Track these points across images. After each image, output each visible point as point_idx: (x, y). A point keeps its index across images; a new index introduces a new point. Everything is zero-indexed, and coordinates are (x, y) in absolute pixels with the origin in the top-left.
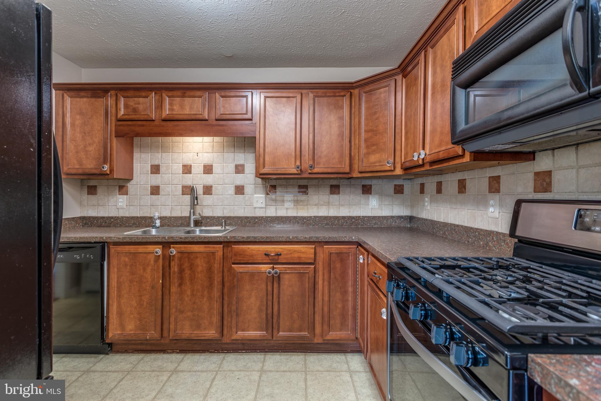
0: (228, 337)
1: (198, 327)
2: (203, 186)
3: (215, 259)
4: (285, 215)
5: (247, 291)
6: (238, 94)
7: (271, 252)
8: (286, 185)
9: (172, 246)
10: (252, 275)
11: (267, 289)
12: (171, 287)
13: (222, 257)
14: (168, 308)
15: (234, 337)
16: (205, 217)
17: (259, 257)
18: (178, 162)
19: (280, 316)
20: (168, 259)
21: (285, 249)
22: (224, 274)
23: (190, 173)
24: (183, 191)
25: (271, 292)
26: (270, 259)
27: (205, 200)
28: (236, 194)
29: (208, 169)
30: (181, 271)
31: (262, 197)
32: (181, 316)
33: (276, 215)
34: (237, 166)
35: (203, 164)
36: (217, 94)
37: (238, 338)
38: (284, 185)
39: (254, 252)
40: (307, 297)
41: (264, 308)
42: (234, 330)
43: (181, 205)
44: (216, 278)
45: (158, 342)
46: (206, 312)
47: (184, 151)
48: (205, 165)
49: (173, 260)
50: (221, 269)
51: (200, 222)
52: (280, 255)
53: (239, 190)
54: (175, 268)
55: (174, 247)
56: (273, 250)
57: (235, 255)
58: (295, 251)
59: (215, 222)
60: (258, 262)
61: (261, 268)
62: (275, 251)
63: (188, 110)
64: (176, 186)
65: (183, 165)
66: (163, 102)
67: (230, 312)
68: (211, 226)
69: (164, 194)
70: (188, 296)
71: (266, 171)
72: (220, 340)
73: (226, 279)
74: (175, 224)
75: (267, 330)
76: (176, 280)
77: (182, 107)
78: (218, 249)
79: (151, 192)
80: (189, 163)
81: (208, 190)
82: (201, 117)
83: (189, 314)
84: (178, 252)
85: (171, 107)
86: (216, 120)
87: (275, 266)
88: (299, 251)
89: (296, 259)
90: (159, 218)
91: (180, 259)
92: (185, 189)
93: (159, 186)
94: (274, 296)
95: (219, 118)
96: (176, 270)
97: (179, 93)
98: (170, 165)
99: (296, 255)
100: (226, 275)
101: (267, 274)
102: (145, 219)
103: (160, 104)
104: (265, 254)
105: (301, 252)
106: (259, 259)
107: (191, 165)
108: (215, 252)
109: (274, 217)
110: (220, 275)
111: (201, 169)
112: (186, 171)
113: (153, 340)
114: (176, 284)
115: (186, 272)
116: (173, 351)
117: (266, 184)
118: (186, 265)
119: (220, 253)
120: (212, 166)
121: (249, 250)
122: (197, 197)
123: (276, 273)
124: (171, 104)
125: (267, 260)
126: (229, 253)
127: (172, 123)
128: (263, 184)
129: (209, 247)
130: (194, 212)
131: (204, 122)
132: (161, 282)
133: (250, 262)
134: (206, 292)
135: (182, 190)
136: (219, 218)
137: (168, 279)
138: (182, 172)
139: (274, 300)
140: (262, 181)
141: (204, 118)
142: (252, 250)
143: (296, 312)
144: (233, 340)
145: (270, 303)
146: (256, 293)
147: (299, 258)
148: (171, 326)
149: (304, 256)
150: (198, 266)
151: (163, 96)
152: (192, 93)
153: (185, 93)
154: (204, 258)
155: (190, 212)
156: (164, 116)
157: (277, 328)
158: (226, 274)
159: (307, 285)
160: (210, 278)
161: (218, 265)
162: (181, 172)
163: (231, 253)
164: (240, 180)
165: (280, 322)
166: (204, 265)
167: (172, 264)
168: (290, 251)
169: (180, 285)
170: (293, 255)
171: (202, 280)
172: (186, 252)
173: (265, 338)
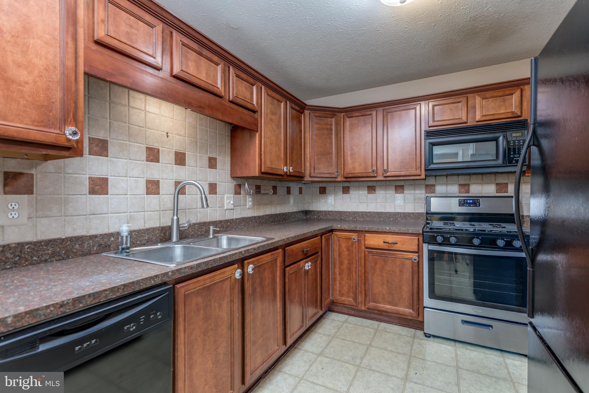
1: (267, 351)
2: (175, 181)
4: (247, 216)
5: (294, 291)
9: (245, 261)
10: (296, 273)
17: (300, 255)
18: (139, 142)
19: (308, 305)
23: (158, 161)
24: (147, 188)
26: (304, 255)
28: (210, 193)
29: (180, 159)
30: (254, 291)
31: (232, 197)
32: (254, 348)
34: (210, 159)
35: (174, 151)
36: (231, 69)
39: (297, 251)
42: (289, 335)
46: (272, 330)
47: (148, 125)
48: (177, 152)
49: (248, 280)
53: (213, 189)
55: (249, 263)
56: (305, 245)
57: (288, 257)
63: (204, 75)
64: (136, 180)
65: (147, 148)
66: (174, 47)
69: (117, 192)
70: (259, 320)
71: (267, 169)
74: (138, 242)
78: (279, 255)
79: (89, 188)
80: (156, 146)
82: (218, 91)
83: (260, 341)
85: (185, 62)
86: (229, 101)
87: (306, 260)
88: (315, 243)
92: (150, 185)
93: (107, 178)
94: (306, 287)
95: (234, 100)
97: (195, 45)
98: (126, 144)
102: (81, 241)
104: (302, 251)
106: (300, 257)
107: (159, 149)
108: (277, 258)
109: (241, 218)
111: (172, 157)
112: (151, 158)
117: (234, 183)
118: (257, 282)
120: (184, 154)
121: (295, 249)
124: (185, 57)
128: (231, 183)
129: (274, 254)
131: (218, 99)
133: (295, 261)
134: (271, 307)
135: (147, 186)
138: (147, 158)
139: (306, 291)
141: (221, 94)
143: (314, 297)
146: (298, 290)
147: (315, 248)
149: (317, 246)
150: (265, 279)
151: (175, 37)
153: (202, 50)
154: (270, 268)
156: (177, 70)
157: (307, 316)
160: (274, 289)
162: (144, 158)
164: (213, 176)
168: (312, 244)
172: (258, 266)
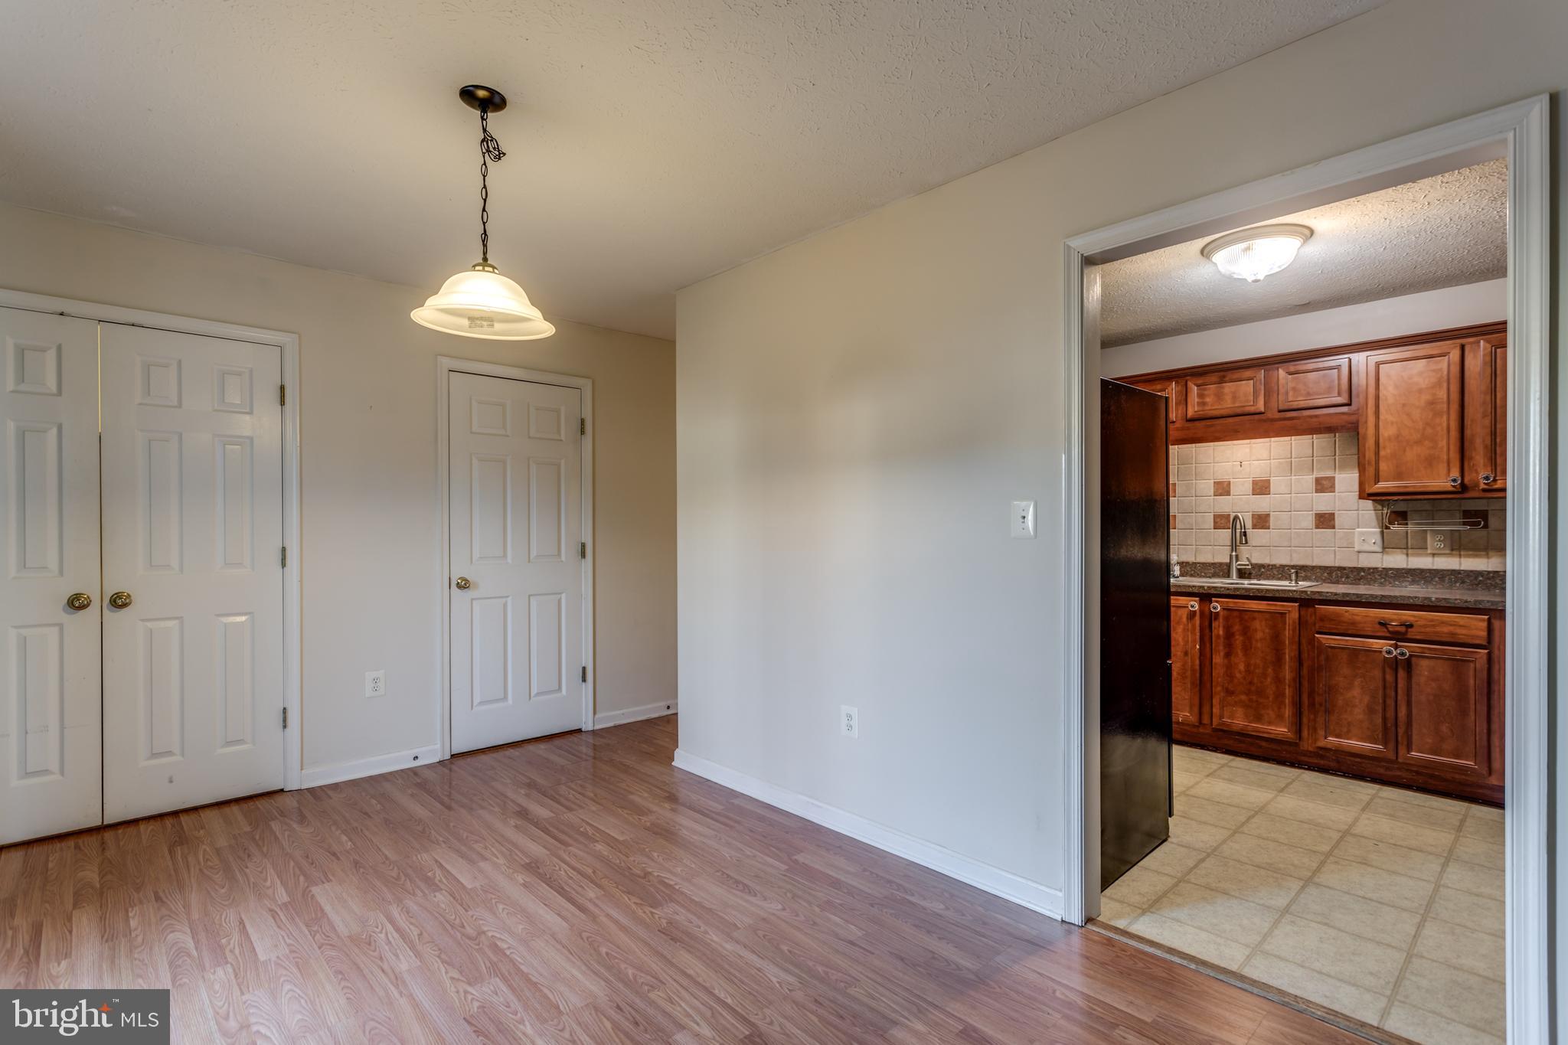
0: (1310, 741)
1: (1259, 718)
2: (1253, 515)
3: (1285, 624)
4: (1430, 567)
5: (1345, 677)
6: (1321, 365)
7: (1393, 620)
8: (1432, 511)
9: (1213, 599)
10: (1354, 653)
11: (1384, 680)
12: (1214, 656)
13: (1297, 621)
14: (1208, 685)
15: (1321, 743)
16: (1256, 564)
17: (1368, 627)
18: (1206, 478)
19: (1411, 726)
20: (1209, 618)
21: (1420, 617)
22: (1302, 647)
23: (1228, 494)
24: (1215, 522)
25: (1394, 685)
26: (1389, 632)
27: (1256, 536)
28: (1317, 527)
29: (1261, 488)
30: (1229, 635)
31: (1374, 533)
32: (1230, 698)
33: (1407, 565)
34: (1318, 481)
35: (1251, 479)
36: (1281, 371)
37: (1329, 746)
38: (1426, 511)
39: (1358, 618)
40: (1472, 702)
41: (1379, 708)
42: (1322, 733)
43: (1212, 544)
44: (1287, 651)
45: (1195, 730)
46: (1271, 699)
47: (1217, 459)
48: (1256, 480)
49: (1216, 619)
50: (1297, 639)
51: (1248, 572)
52: (1411, 626)
53: (1325, 520)
54: (1219, 629)
55: (1217, 602)
56: (1395, 617)
57: (1322, 620)
58: (1443, 623)
59: (1276, 573)
60: (1365, 633)
61: (1372, 644)
62: (1400, 620)
63: (1229, 401)
64: (1203, 515)
65: (1215, 482)
66: (1189, 394)
67: (1312, 705)
68: (1268, 578)
69: (1183, 527)
70: (1240, 672)
71: (1383, 488)
72: (1296, 745)
73: (1305, 655)
75: (1385, 744)
76: (1221, 648)
77: (1219, 397)
78: (1290, 609)
80: (1226, 478)
81: (1262, 521)
82: (1252, 409)
83: (1243, 697)
84: (1224, 609)
85: (1201, 400)
86: (1280, 411)
87: (1399, 644)
88: (1452, 623)
89: (1444, 635)
90: (1178, 563)
91: (1226, 619)
92: (1219, 520)
93: (1175, 515)
94: (1400, 691)
95: (1285, 408)
96: (1221, 633)
97: (1214, 378)
98: (1192, 483)
99: (1445, 629)
100: (1306, 649)
101: (1384, 653)
103: (1184, 397)
104: (1380, 623)
105: (1454, 625)
106: (1369, 631)
107: (1229, 481)
108: (1286, 613)
109: (1403, 569)
110: (1295, 647)
111: (1249, 487)
112: (1220, 491)
113: (1188, 725)
114: (1222, 654)
115: (1237, 637)
116: (1216, 749)
117: (1383, 510)
118: (1237, 628)
119: (1295, 615)
120: (1268, 481)
121: (1347, 614)
122: (1245, 532)
123: (1403, 654)
124: (1201, 396)
125: (1383, 632)
126: (1311, 616)
127: (1203, 423)
128: (1375, 510)
129: (1276, 605)
130: (1237, 556)
131: (1256, 417)
132: (1198, 647)
133: (1350, 632)
134: (1270, 670)
136: (1284, 568)
137: (1208, 645)
138: (1214, 492)
139: (1399, 698)
140: (1373, 504)
141: (1258, 411)
142: (1353, 614)
143: (1447, 725)
144: (1321, 748)
145: (1391, 702)
146: (1362, 682)
147: (1453, 634)
148: (1214, 710)
149: (1464, 631)
150: (1256, 630)
151: (1188, 386)
152: (1236, 375)
153: (1224, 377)
154: (1266, 620)
155: (1231, 556)
156: (1190, 413)
157: (1405, 743)
158: (1305, 646)
159: (1472, 682)
160: (1277, 650)
161: (1291, 632)
162: (1212, 492)
163: (1313, 618)
164: (1324, 502)
165: (1411, 735)
166: (1267, 631)
167: (1215, 624)
168: (1432, 621)
169: (1228, 655)
170: (1438, 629)
171: (1262, 652)
172: (1236, 610)
173: (1381, 756)
